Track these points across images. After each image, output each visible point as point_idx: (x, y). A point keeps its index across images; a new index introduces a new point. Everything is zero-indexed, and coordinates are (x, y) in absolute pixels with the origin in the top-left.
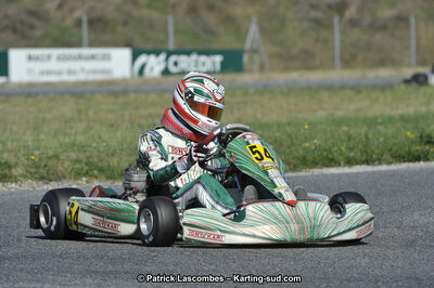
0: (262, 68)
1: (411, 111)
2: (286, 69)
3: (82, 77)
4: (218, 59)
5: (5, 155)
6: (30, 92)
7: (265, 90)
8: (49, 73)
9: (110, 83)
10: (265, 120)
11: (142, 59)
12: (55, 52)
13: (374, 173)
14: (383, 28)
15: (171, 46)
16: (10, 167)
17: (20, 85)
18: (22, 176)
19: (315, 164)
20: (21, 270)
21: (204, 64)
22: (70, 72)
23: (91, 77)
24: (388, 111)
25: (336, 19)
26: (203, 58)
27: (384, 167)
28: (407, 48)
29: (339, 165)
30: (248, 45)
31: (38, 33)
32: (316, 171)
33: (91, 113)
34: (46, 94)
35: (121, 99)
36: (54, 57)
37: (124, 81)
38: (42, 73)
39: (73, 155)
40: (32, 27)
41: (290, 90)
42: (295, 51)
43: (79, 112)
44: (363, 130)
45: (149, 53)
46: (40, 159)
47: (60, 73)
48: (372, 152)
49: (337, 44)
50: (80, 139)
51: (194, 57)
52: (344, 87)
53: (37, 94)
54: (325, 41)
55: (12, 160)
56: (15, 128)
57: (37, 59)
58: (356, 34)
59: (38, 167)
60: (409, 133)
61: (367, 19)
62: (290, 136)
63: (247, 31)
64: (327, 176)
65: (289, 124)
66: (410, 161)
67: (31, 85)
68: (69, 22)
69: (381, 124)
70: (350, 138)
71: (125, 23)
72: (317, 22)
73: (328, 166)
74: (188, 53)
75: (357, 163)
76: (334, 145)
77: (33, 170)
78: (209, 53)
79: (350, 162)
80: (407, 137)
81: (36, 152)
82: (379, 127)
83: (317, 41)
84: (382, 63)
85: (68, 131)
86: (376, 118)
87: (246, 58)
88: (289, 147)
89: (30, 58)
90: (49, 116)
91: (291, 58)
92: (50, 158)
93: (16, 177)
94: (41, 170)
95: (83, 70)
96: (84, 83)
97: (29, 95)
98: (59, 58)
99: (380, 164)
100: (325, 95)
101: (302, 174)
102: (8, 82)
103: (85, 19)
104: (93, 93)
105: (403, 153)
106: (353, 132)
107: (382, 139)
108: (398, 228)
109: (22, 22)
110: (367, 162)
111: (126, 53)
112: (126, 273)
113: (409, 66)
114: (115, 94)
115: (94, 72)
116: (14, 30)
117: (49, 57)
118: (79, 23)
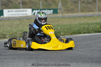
0: (62, 13)
1: (98, 21)
2: (68, 13)
3: (20, 15)
4: (52, 11)
5: (4, 33)
6: (9, 19)
7: (63, 17)
8: (13, 15)
9: (27, 17)
10: (64, 24)
11: (34, 11)
12: (14, 10)
13: (90, 35)
14: (90, 3)
15: (41, 8)
16: (5, 35)
17: (6, 18)
18: (8, 37)
19: (76, 33)
20: (10, 58)
21: (49, 12)
22: (18, 14)
23: (22, 15)
24: (92, 22)
25: (79, 1)
26: (48, 11)
27: (92, 34)
28: (96, 7)
29: (82, 34)
30: (59, 8)
31: (10, 6)
32: (77, 35)
33: (23, 23)
34: (12, 19)
35: (30, 20)
36: (14, 11)
37: (30, 16)
38: (11, 15)
39: (20, 32)
40: (9, 4)
41: (69, 18)
42: (70, 9)
43: (20, 23)
44: (87, 26)
45: (36, 10)
46: (12, 33)
47: (15, 15)
48: (89, 31)
49: (80, 7)
50: (21, 29)
51: (46, 10)
52: (81, 17)
53: (10, 19)
54: (77, 7)
55: (6, 34)
56: (6, 27)
57: (10, 11)
58: (84, 5)
59: (12, 35)
60: (98, 26)
61: (86, 1)
62: (70, 27)
63: (59, 4)
64: (79, 36)
65: (70, 25)
66: (98, 33)
67: (9, 17)
68: (17, 3)
69: (91, 24)
70: (84, 28)
71: (30, 3)
72: (75, 2)
73: (79, 34)
74: (45, 10)
75: (86, 33)
76: (80, 29)
77: (11, 36)
78: (50, 10)
79: (84, 33)
80: (97, 27)
81: (11, 32)
82: (91, 25)
83: (75, 6)
84: (90, 11)
85: (18, 27)
86: (90, 23)
87: (58, 11)
88: (70, 30)
89: (8, 11)
90: (13, 24)
91: (69, 11)
92: (15, 33)
93: (7, 37)
94: (12, 36)
95: (21, 14)
96: (21, 17)
97: (8, 20)
98: (15, 11)
99: (91, 33)
100: (77, 18)
101: (73, 36)
102: (3, 17)
103: (21, 2)
104: (23, 19)
105: (96, 30)
106: (85, 26)
107: (92, 28)
108: (97, 47)
109: (6, 3)
110: (88, 33)
111: (30, 10)
112: (34, 58)
113: (96, 12)
114: (29, 19)
115: (23, 14)
116: (5, 5)
117: (13, 11)
118: (19, 3)
